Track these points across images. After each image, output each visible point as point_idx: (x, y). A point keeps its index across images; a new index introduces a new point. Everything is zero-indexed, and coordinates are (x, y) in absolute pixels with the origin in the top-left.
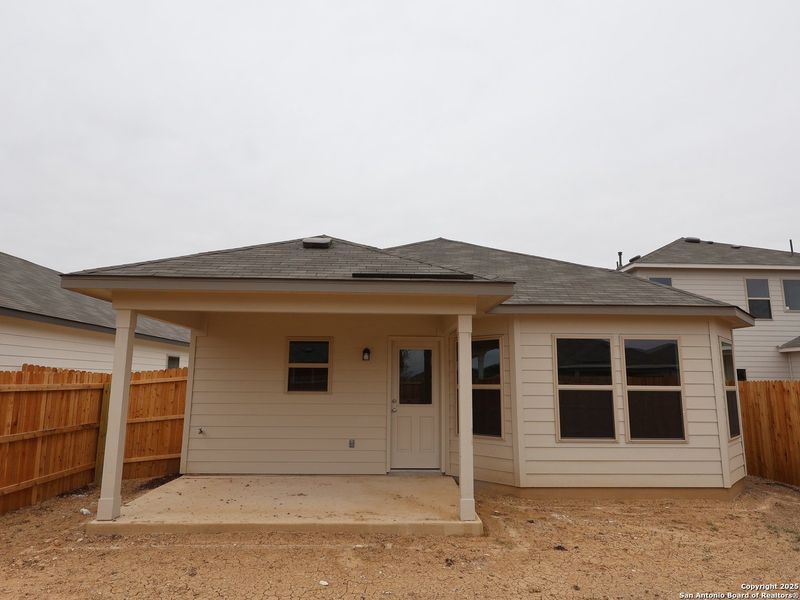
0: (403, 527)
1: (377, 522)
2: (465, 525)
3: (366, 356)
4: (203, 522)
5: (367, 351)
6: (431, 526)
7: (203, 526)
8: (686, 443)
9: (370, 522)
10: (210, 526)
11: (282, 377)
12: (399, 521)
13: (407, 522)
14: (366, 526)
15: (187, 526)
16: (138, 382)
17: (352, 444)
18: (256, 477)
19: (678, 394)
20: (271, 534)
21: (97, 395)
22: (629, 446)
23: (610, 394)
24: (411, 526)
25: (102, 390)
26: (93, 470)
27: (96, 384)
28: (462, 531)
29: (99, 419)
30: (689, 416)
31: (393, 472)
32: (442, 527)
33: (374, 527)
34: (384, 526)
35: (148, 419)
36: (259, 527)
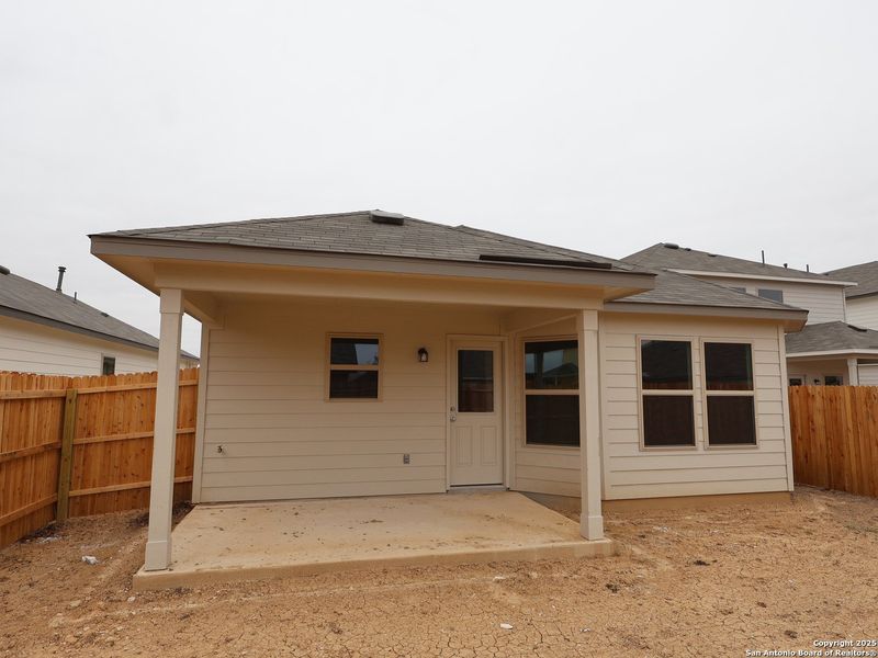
0: (531, 551)
1: (502, 549)
2: (596, 545)
3: (424, 358)
4: (293, 563)
5: (422, 351)
6: (561, 548)
7: (295, 568)
8: (757, 448)
9: (494, 549)
10: (303, 567)
11: (323, 382)
12: (525, 546)
13: (534, 546)
14: (490, 553)
15: (274, 570)
16: (113, 388)
17: (406, 460)
18: (300, 503)
19: (751, 399)
20: (385, 572)
21: (58, 406)
22: (708, 452)
23: (690, 399)
24: (540, 550)
25: (64, 399)
26: (56, 503)
27: (57, 391)
28: (592, 553)
29: (61, 437)
30: (761, 421)
31: (455, 490)
32: (571, 549)
33: (500, 554)
34: (511, 553)
35: (130, 436)
36: (366, 563)
